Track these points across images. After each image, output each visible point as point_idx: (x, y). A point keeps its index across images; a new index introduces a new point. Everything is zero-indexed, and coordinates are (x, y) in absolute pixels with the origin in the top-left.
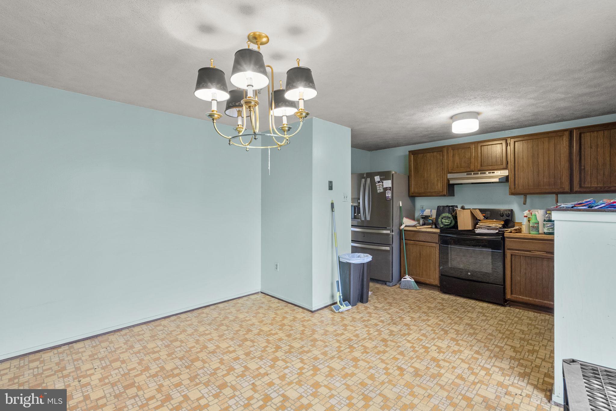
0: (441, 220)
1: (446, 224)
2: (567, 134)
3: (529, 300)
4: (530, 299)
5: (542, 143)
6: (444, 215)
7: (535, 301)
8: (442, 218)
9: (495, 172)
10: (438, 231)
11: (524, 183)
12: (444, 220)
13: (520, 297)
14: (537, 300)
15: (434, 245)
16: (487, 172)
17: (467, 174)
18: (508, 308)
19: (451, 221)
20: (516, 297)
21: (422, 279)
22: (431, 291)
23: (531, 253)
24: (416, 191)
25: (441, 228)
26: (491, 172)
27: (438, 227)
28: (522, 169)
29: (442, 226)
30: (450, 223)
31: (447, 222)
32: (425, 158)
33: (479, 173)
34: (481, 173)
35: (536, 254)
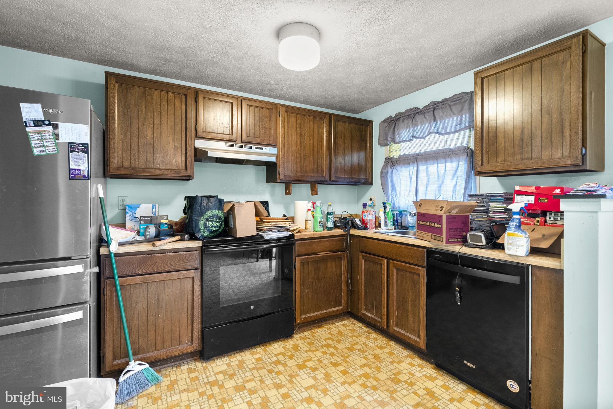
0: (205, 224)
1: (214, 229)
2: (328, 117)
3: (317, 315)
4: (318, 313)
5: (308, 122)
6: (210, 213)
7: (322, 314)
8: (207, 220)
9: (264, 148)
10: (198, 244)
11: (293, 167)
12: (210, 223)
13: (309, 315)
14: (323, 312)
15: (191, 273)
16: (254, 147)
17: (227, 145)
18: (296, 336)
19: (221, 224)
20: (306, 317)
21: (162, 354)
22: (185, 367)
23: (319, 255)
24: (126, 163)
25: (203, 239)
26: (259, 147)
27: (198, 235)
28: (291, 149)
29: (206, 234)
30: (220, 227)
31: (216, 227)
32: (149, 98)
33: (244, 145)
34: (246, 147)
35: (323, 256)
